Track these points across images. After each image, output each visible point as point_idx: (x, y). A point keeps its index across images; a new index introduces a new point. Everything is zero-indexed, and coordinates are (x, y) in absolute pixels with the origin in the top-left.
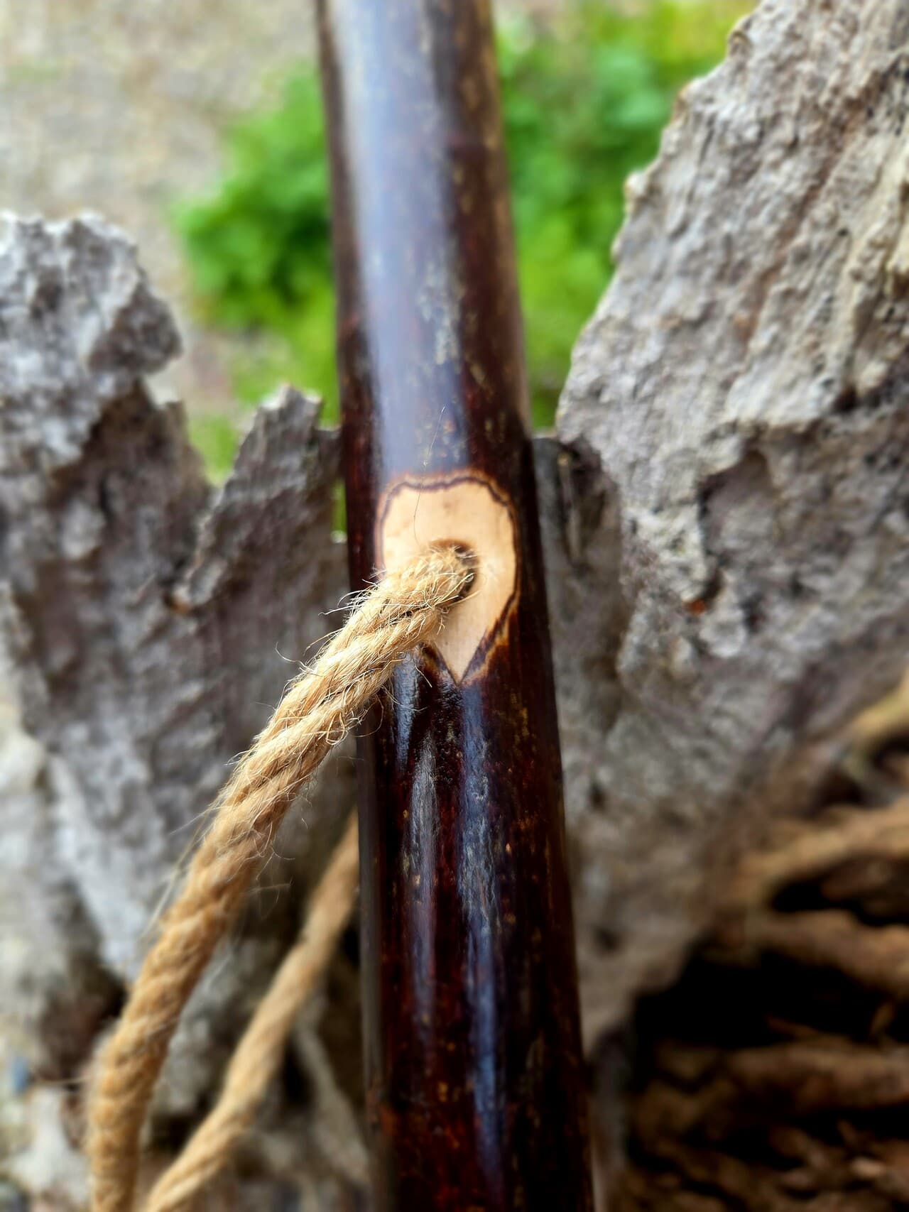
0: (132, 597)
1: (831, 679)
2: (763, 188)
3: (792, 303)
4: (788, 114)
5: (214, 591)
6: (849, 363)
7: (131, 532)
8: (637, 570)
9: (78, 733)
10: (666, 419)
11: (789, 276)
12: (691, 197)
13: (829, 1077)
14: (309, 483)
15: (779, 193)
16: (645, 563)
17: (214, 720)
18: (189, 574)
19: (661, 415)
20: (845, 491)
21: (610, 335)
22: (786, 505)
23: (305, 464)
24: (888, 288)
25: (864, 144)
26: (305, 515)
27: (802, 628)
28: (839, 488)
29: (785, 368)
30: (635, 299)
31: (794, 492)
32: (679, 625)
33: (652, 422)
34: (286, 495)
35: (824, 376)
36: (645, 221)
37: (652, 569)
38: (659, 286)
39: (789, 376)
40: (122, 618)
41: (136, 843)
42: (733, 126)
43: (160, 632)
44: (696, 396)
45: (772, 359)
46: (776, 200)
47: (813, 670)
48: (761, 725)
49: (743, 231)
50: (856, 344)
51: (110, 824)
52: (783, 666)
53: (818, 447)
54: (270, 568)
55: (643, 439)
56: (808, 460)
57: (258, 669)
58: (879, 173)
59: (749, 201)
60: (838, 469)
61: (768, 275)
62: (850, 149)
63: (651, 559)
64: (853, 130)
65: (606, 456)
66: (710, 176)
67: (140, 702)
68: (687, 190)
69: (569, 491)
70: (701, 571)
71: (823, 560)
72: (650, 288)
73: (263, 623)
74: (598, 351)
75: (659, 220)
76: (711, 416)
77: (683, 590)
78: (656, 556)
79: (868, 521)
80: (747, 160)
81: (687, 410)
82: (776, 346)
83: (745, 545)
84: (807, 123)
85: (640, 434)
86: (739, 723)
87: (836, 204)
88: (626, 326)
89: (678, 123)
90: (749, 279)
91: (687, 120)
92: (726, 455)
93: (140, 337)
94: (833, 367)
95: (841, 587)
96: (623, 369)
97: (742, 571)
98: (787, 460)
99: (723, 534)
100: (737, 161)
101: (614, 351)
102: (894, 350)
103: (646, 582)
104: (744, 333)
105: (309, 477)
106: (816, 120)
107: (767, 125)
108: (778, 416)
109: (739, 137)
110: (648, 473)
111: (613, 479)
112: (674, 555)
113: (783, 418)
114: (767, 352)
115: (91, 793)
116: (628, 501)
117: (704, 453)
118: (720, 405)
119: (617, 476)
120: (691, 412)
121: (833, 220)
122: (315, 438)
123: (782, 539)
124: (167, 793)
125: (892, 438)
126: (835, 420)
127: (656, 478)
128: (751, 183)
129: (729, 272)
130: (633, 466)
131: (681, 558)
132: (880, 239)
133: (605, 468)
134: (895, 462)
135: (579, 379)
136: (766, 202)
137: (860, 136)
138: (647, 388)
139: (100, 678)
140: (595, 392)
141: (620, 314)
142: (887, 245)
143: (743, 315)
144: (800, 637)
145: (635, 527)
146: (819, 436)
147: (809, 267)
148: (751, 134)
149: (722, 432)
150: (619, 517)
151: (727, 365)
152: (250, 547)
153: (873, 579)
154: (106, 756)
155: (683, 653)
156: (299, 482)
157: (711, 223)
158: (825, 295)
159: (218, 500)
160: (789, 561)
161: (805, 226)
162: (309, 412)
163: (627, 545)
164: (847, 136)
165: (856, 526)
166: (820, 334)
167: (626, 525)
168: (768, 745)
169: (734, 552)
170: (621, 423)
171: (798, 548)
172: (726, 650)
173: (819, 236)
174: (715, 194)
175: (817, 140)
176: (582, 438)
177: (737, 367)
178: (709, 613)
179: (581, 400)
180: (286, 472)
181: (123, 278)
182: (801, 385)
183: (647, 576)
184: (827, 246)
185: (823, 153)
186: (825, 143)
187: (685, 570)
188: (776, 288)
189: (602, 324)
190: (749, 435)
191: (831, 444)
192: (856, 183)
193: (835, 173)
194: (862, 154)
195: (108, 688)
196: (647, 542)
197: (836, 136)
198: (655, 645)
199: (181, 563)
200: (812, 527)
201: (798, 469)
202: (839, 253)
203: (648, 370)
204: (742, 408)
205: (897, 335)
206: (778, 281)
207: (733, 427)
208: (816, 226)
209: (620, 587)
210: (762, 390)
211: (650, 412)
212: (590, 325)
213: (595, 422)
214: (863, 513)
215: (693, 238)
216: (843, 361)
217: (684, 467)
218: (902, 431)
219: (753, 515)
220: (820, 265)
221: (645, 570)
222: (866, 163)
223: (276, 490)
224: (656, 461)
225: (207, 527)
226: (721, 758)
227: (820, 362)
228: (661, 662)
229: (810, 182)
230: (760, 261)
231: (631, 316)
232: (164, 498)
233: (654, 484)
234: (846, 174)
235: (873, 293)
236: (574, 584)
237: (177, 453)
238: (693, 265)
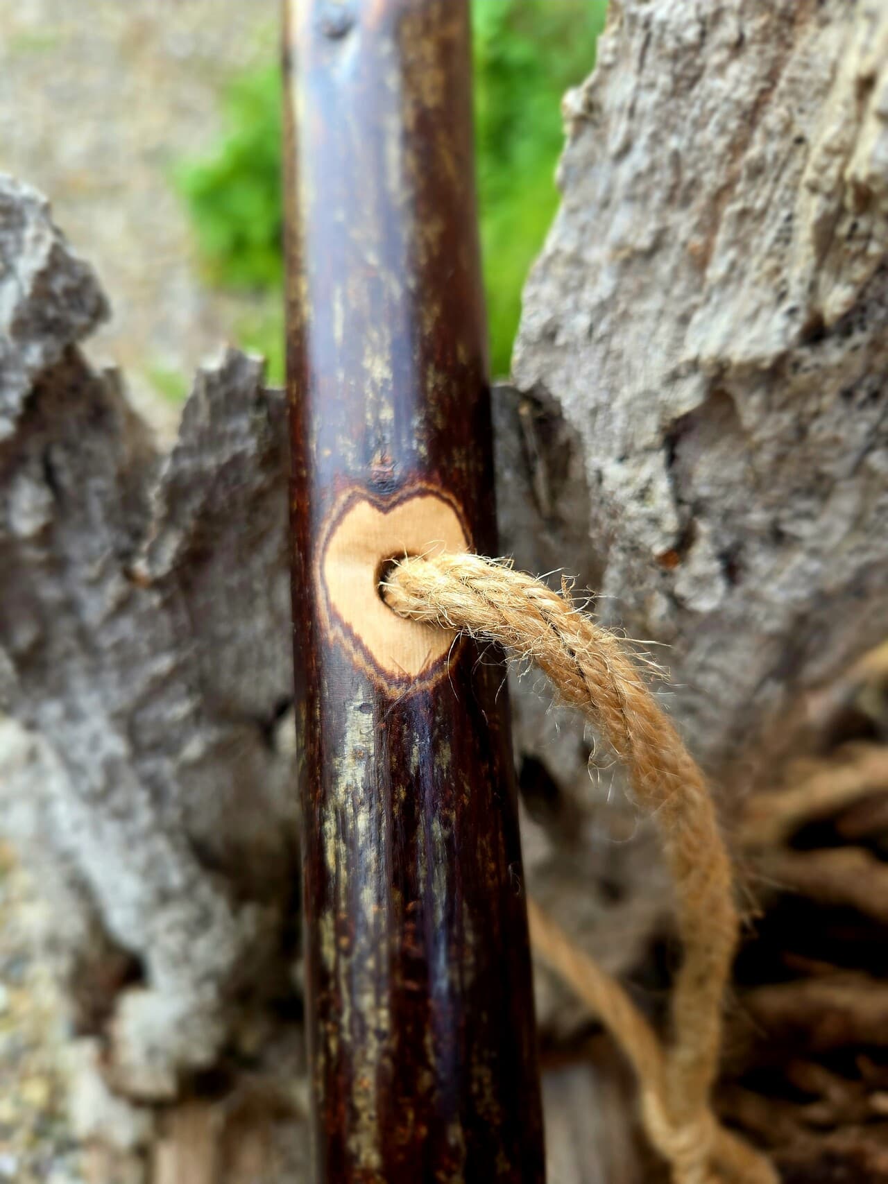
0: (91, 571)
1: (822, 628)
2: (710, 95)
3: (749, 224)
4: (731, 8)
5: (173, 562)
6: (813, 287)
7: (82, 505)
8: (606, 523)
9: (52, 710)
10: (624, 360)
11: (744, 194)
12: (632, 112)
13: (846, 1014)
14: (259, 446)
15: (727, 99)
16: (613, 516)
17: (190, 691)
18: (145, 546)
19: (619, 356)
20: (821, 429)
21: (560, 270)
22: (759, 447)
23: (254, 426)
24: (849, 201)
25: (816, 36)
26: (260, 480)
27: (785, 577)
28: (814, 428)
29: (746, 297)
30: (583, 229)
31: (765, 433)
32: (653, 580)
33: (610, 364)
34: (237, 460)
35: (788, 304)
36: (586, 143)
37: (620, 521)
38: (606, 214)
39: (751, 306)
40: (83, 593)
41: (123, 815)
42: (670, 27)
43: (124, 605)
44: (653, 333)
45: (731, 288)
46: (725, 108)
47: (801, 620)
48: (750, 679)
49: (690, 148)
50: (819, 267)
51: (96, 798)
52: (768, 617)
53: (787, 383)
54: (231, 536)
55: (603, 383)
56: (778, 398)
57: (231, 638)
58: (834, 68)
59: (695, 112)
60: (812, 406)
61: (721, 194)
62: (802, 43)
63: (619, 511)
64: (802, 22)
65: (566, 403)
66: (652, 86)
67: (111, 677)
68: (628, 104)
69: (532, 441)
70: (671, 522)
71: (804, 505)
72: (598, 217)
73: (230, 593)
74: (549, 290)
75: (601, 140)
76: (670, 355)
77: (654, 544)
78: (623, 508)
79: (850, 460)
80: (689, 65)
81: (646, 349)
82: (735, 273)
83: (721, 491)
84: (751, 18)
85: (600, 378)
86: (726, 678)
87: (789, 109)
88: (576, 260)
89: (614, 28)
90: (701, 201)
91: (621, 23)
92: (688, 396)
93: (63, 302)
94: (796, 292)
95: (825, 533)
96: (577, 308)
97: (718, 520)
98: (756, 399)
99: (695, 481)
100: (679, 67)
101: (565, 289)
102: (860, 271)
103: (616, 536)
104: (700, 261)
105: (260, 439)
106: (762, 14)
107: (709, 23)
108: (739, 352)
109: (678, 39)
110: (610, 419)
111: (575, 427)
112: (643, 506)
113: (746, 353)
114: (725, 281)
115: (74, 769)
116: (593, 450)
117: (665, 395)
118: (678, 342)
119: (579, 423)
120: (650, 351)
121: (788, 126)
122: (262, 398)
123: (757, 485)
124: (150, 765)
125: (869, 369)
126: (804, 352)
127: (618, 423)
128: (696, 91)
129: (679, 194)
130: (594, 412)
131: (650, 509)
132: (836, 144)
133: (566, 416)
134: (875, 396)
135: (532, 321)
136: (713, 110)
137: (811, 28)
138: (603, 328)
139: (68, 655)
140: (549, 335)
141: (569, 247)
142: (844, 150)
143: (698, 241)
144: (784, 587)
145: (600, 478)
146: (788, 371)
147: (765, 182)
148: (691, 34)
149: (683, 371)
150: (584, 468)
151: (683, 298)
152: (205, 515)
153: (858, 523)
154: (84, 731)
155: (660, 607)
156: (250, 446)
157: (656, 139)
158: (784, 213)
159: (166, 468)
160: (768, 507)
161: (758, 135)
162: (253, 371)
163: (594, 497)
164: (797, 29)
165: (836, 467)
166: (782, 257)
167: (591, 476)
168: (759, 699)
169: (708, 499)
170: (579, 366)
171: (775, 493)
172: (705, 604)
173: (774, 146)
174: (658, 105)
175: (765, 36)
176: (540, 384)
177: (696, 299)
178: (683, 567)
179: (536, 344)
180: (234, 436)
181: (38, 239)
182: (764, 315)
183: (617, 529)
184: (782, 157)
185: (771, 51)
186: (774, 38)
187: (655, 521)
188: (731, 209)
189: (550, 260)
190: (713, 373)
191: (801, 379)
192: (810, 82)
193: (786, 73)
194: (814, 49)
195: (77, 665)
196: (613, 493)
197: (785, 31)
198: (631, 601)
199: (137, 535)
200: (789, 469)
201: (768, 408)
202: (796, 164)
203: (603, 307)
204: (703, 344)
205: (862, 254)
206: (733, 201)
207: (694, 365)
208: (769, 135)
209: (590, 541)
210: (722, 323)
211: (608, 353)
212: (539, 262)
213: (553, 367)
214: (843, 454)
215: (639, 159)
216: (806, 285)
217: (646, 411)
218: (880, 361)
219: (724, 458)
220: (777, 179)
221: (614, 523)
222: (819, 60)
223: (226, 456)
224: (617, 405)
225: (158, 497)
226: (710, 713)
227: (783, 288)
228: (638, 618)
229: (760, 85)
230: (712, 179)
231: (580, 248)
232: (113, 470)
233: (617, 432)
234: (798, 73)
235: (833, 206)
236: (547, 537)
237: (121, 422)
238: (640, 188)
